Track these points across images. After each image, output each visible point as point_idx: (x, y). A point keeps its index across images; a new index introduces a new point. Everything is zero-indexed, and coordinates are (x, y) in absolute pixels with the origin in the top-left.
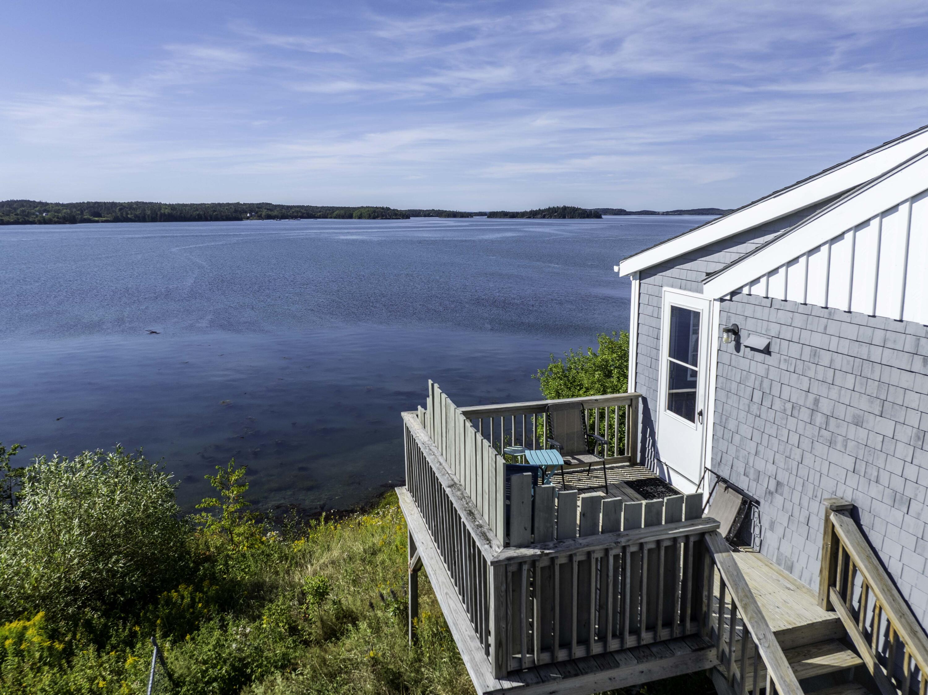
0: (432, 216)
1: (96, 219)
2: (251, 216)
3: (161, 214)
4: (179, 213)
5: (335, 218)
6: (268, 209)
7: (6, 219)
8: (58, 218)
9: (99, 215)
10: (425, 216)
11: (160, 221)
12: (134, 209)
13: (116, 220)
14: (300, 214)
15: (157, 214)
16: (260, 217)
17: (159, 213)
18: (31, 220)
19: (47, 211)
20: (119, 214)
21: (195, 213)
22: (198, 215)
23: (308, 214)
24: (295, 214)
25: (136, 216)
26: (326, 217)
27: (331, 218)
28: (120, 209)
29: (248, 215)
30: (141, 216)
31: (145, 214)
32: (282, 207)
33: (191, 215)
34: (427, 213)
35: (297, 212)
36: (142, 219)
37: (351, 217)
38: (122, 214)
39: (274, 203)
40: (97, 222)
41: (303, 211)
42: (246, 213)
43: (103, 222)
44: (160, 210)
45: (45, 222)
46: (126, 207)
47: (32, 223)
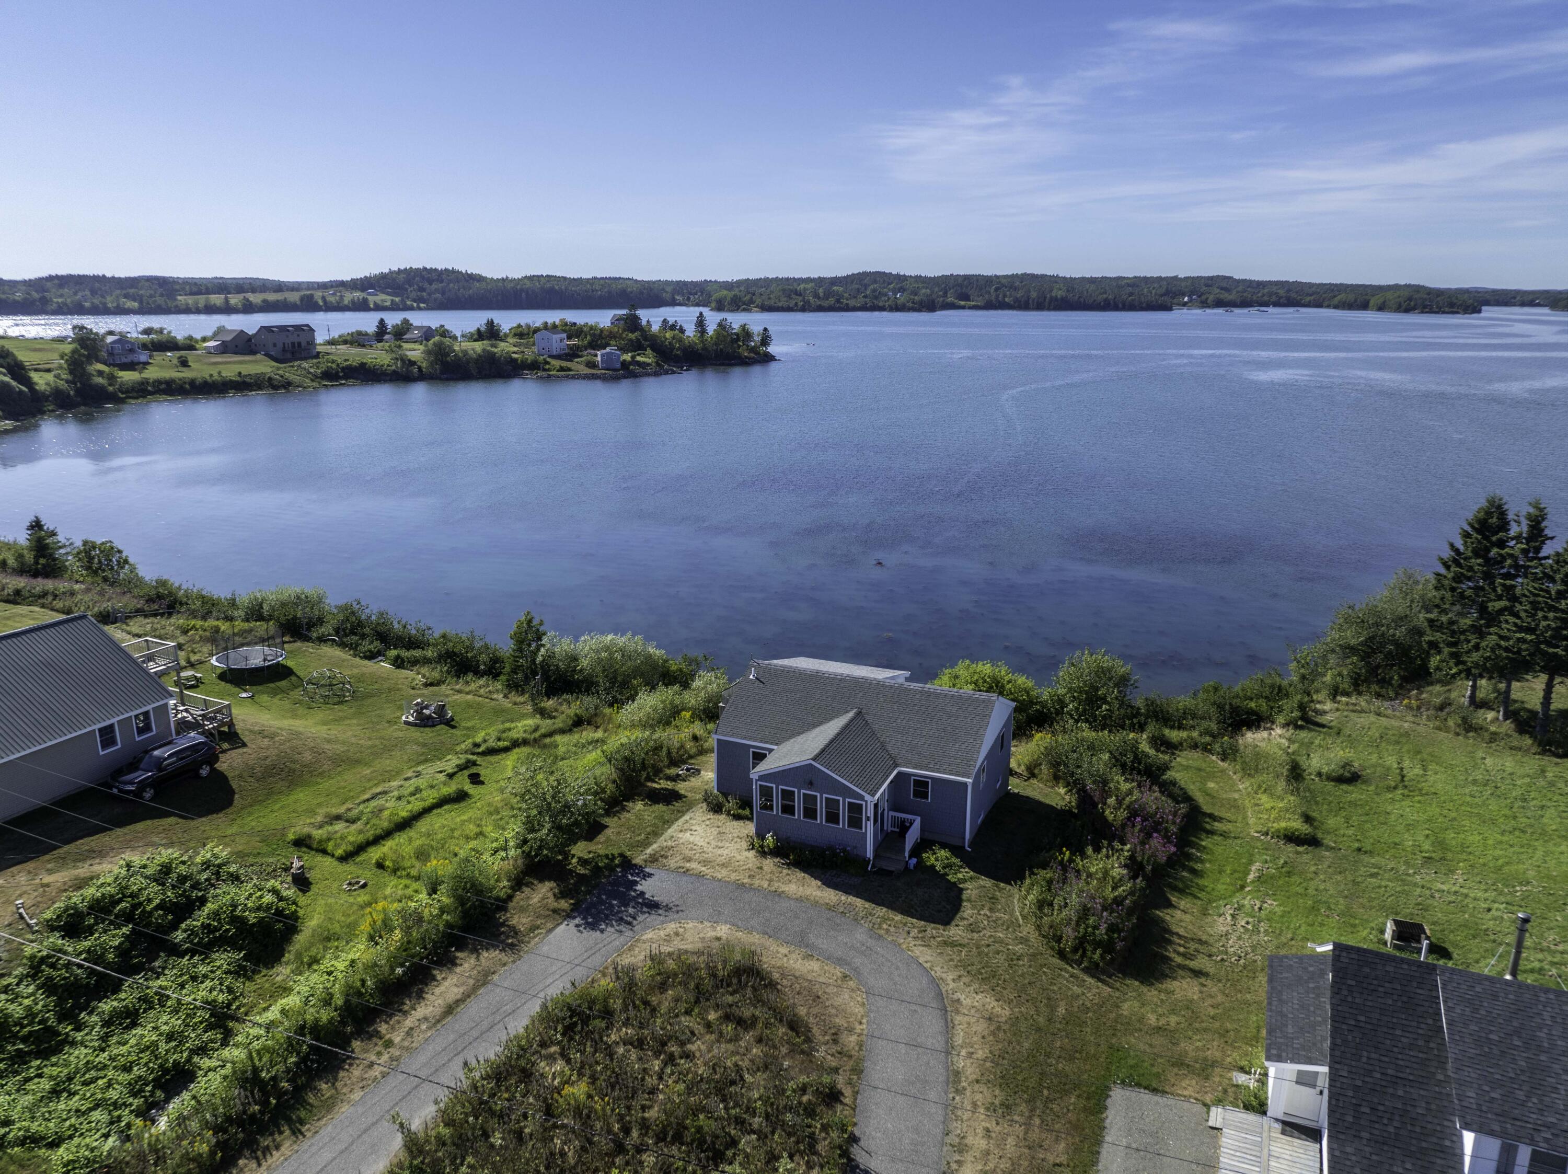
0: (1538, 305)
1: (963, 303)
2: (1191, 301)
3: (1051, 297)
4: (1077, 297)
5: (1336, 307)
6: (1222, 289)
7: (852, 303)
9: (966, 297)
10: (1523, 304)
11: (1049, 309)
12: (1016, 289)
13: (989, 306)
14: (1274, 299)
15: (1045, 297)
16: (1204, 304)
17: (1048, 296)
18: (881, 304)
19: (902, 290)
20: (993, 298)
21: (1100, 297)
22: (1106, 300)
23: (1288, 299)
24: (1266, 298)
25: (1017, 300)
26: (1319, 305)
27: (1328, 306)
28: (997, 289)
29: (1186, 299)
30: (1023, 299)
31: (1028, 298)
32: (1249, 284)
34: (1531, 297)
35: (1271, 294)
36: (1023, 305)
37: (1364, 306)
38: (997, 296)
39: (1236, 277)
40: (963, 308)
41: (1281, 292)
42: (1184, 295)
43: (971, 308)
44: (1051, 291)
45: (897, 308)
46: (1004, 286)
47: (882, 309)
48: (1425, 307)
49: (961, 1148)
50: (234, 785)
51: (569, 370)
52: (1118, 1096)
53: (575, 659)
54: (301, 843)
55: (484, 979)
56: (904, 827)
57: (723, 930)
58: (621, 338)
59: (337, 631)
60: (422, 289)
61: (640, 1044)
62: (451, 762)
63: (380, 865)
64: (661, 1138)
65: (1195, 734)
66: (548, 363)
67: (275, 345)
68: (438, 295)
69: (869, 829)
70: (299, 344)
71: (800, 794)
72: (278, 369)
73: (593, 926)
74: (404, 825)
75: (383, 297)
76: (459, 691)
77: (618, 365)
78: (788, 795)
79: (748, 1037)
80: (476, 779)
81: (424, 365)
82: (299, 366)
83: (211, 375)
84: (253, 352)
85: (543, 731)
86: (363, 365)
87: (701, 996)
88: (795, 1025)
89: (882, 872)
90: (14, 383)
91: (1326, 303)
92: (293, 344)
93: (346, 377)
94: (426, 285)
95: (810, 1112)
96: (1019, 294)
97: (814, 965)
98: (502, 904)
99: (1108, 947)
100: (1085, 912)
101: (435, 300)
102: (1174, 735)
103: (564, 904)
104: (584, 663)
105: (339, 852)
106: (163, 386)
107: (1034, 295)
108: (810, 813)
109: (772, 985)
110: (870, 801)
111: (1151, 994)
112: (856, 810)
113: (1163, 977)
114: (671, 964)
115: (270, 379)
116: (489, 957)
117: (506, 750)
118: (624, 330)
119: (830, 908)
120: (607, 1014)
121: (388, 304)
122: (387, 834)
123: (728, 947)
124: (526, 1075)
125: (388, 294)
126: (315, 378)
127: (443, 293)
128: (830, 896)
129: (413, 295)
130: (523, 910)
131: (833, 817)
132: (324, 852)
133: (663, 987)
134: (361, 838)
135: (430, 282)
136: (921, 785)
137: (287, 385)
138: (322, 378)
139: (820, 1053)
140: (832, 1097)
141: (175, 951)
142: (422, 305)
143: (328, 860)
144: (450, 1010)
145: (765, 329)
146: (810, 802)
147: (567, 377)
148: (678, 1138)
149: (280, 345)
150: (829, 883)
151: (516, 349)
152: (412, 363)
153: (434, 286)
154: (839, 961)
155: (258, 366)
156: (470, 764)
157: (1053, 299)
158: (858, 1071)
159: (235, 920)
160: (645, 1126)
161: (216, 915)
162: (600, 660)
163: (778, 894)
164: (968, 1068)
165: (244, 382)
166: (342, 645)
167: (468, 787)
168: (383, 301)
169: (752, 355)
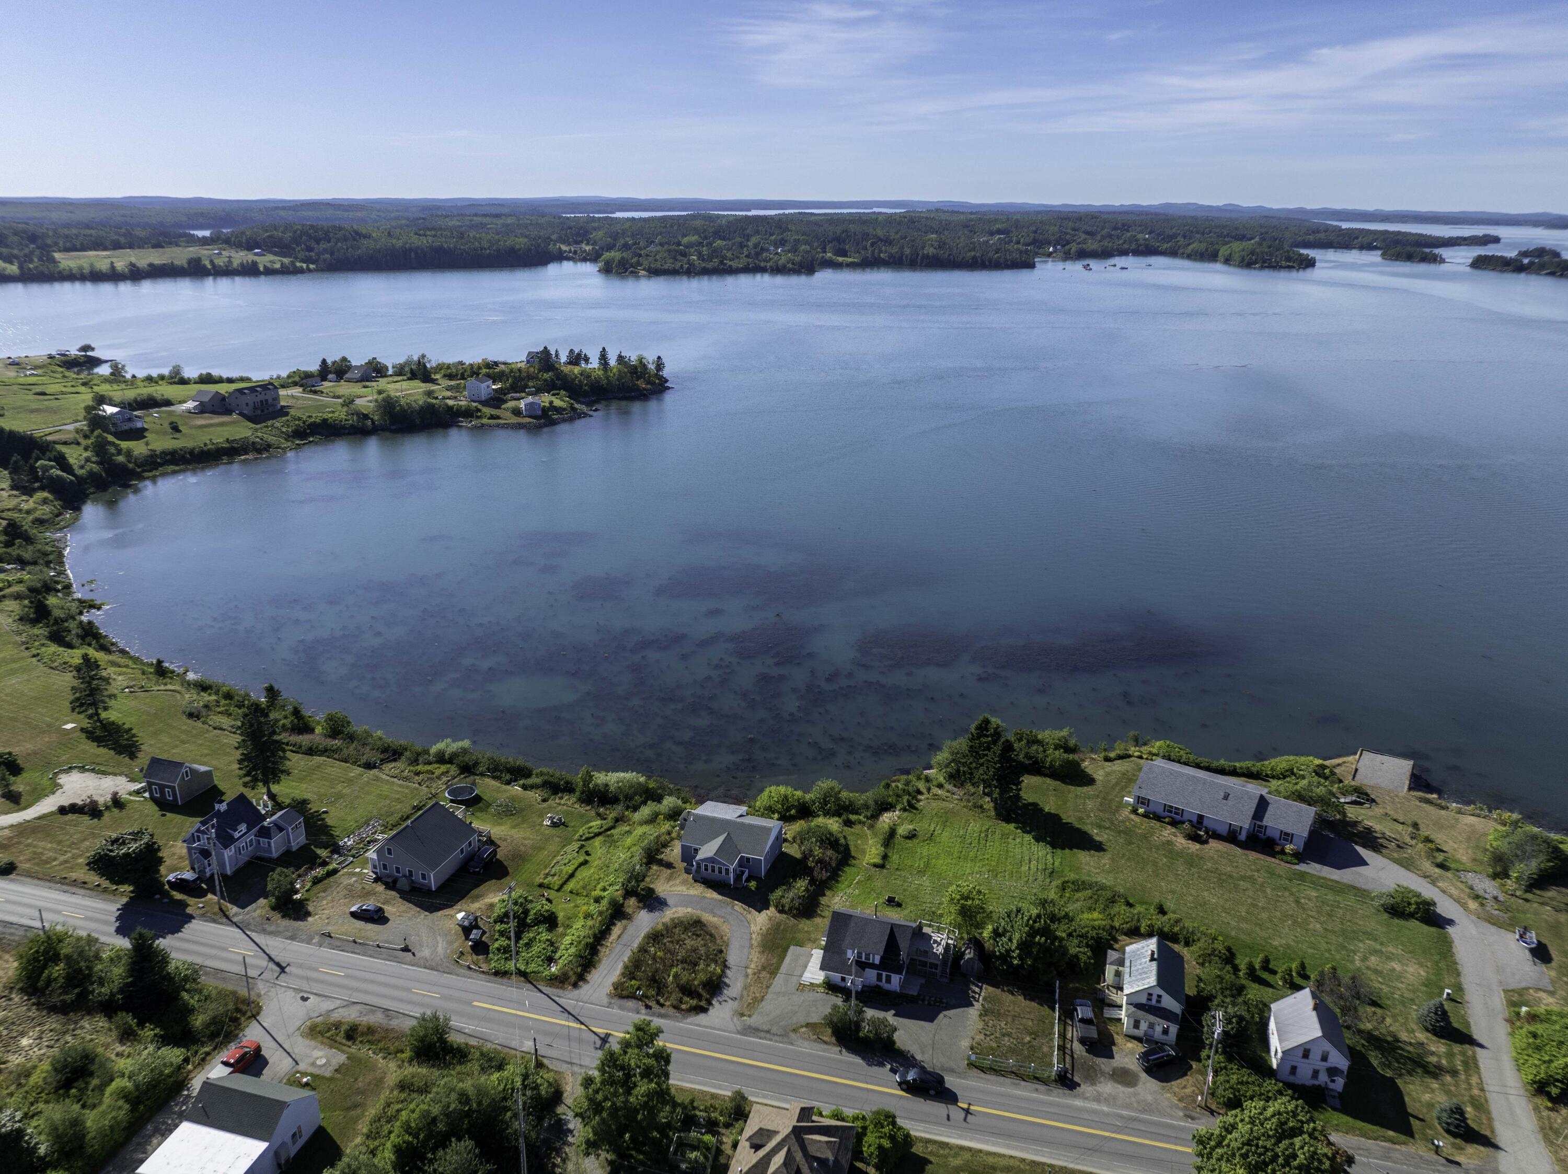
0: (1374, 248)
1: (840, 259)
2: (1055, 251)
3: (923, 254)
4: (946, 255)
5: (1189, 256)
6: (1088, 233)
7: (735, 264)
8: (793, 264)
9: (844, 253)
11: (921, 267)
12: (891, 244)
13: (864, 263)
14: (1133, 246)
15: (918, 254)
16: (1067, 255)
17: (920, 253)
18: (762, 265)
19: (783, 242)
20: (869, 255)
21: (969, 254)
22: (974, 258)
23: (1147, 246)
24: (1126, 246)
25: (891, 256)
26: (1175, 253)
27: (1183, 255)
28: (873, 244)
29: (1051, 249)
30: (897, 256)
31: (902, 254)
33: (963, 258)
36: (897, 261)
37: (1214, 258)
38: (873, 252)
40: (841, 265)
41: (1142, 237)
42: (1049, 244)
43: (848, 266)
44: (923, 248)
45: (778, 270)
46: (881, 240)
47: (763, 270)
48: (1264, 261)
49: (751, 961)
50: (505, 863)
51: (498, 417)
52: (792, 948)
53: (607, 785)
54: (541, 886)
55: (625, 928)
56: (743, 873)
57: (689, 910)
58: (537, 378)
59: (489, 770)
60: (310, 249)
61: (672, 942)
62: (576, 845)
63: (571, 892)
64: (682, 962)
65: (861, 817)
66: (479, 410)
67: (247, 404)
68: (327, 256)
69: (732, 875)
70: (266, 400)
71: (710, 865)
72: (256, 430)
73: (651, 911)
74: (572, 876)
75: (270, 257)
76: (559, 804)
77: (539, 413)
78: (706, 866)
79: (699, 939)
80: (587, 853)
81: (376, 418)
82: (272, 426)
83: (205, 445)
84: (228, 412)
85: (605, 827)
86: (325, 421)
87: (686, 929)
88: (711, 935)
89: (736, 888)
90: (64, 475)
91: (1181, 251)
92: (261, 401)
93: (312, 434)
94: (313, 244)
95: (716, 955)
96: (894, 250)
97: (716, 919)
98: (622, 905)
99: (798, 909)
100: (792, 900)
101: (325, 260)
102: (853, 817)
103: (641, 905)
104: (612, 789)
105: (556, 888)
106: (168, 457)
107: (907, 251)
108: (713, 871)
109: (705, 925)
110: (731, 868)
111: (808, 922)
112: (727, 870)
113: (813, 917)
114: (676, 921)
115: (253, 443)
116: (624, 922)
117: (593, 837)
118: (540, 371)
119: (720, 901)
120: (662, 935)
121: (278, 266)
122: (567, 880)
123: (692, 915)
124: (646, 951)
125: (275, 254)
126: (288, 437)
127: (332, 254)
128: (720, 897)
129: (301, 255)
130: (629, 907)
131: (720, 872)
132: (550, 888)
133: (675, 927)
134: (560, 882)
135: (318, 241)
136: (748, 859)
137: (268, 447)
138: (293, 437)
139: (718, 941)
140: (721, 951)
141: (530, 926)
142: (312, 266)
143: (552, 891)
144: (619, 937)
145: (659, 358)
146: (713, 868)
147: (498, 426)
148: (686, 962)
149: (251, 405)
150: (720, 894)
151: (449, 394)
152: (366, 417)
153: (323, 246)
154: (723, 917)
155: (242, 430)
156: (582, 847)
157: (925, 257)
158: (727, 945)
159: (542, 915)
160: (678, 960)
161: (535, 914)
162: (619, 788)
163: (705, 897)
164: (754, 943)
165: (233, 448)
166: (494, 778)
167: (587, 858)
168: (273, 262)
169: (649, 386)
